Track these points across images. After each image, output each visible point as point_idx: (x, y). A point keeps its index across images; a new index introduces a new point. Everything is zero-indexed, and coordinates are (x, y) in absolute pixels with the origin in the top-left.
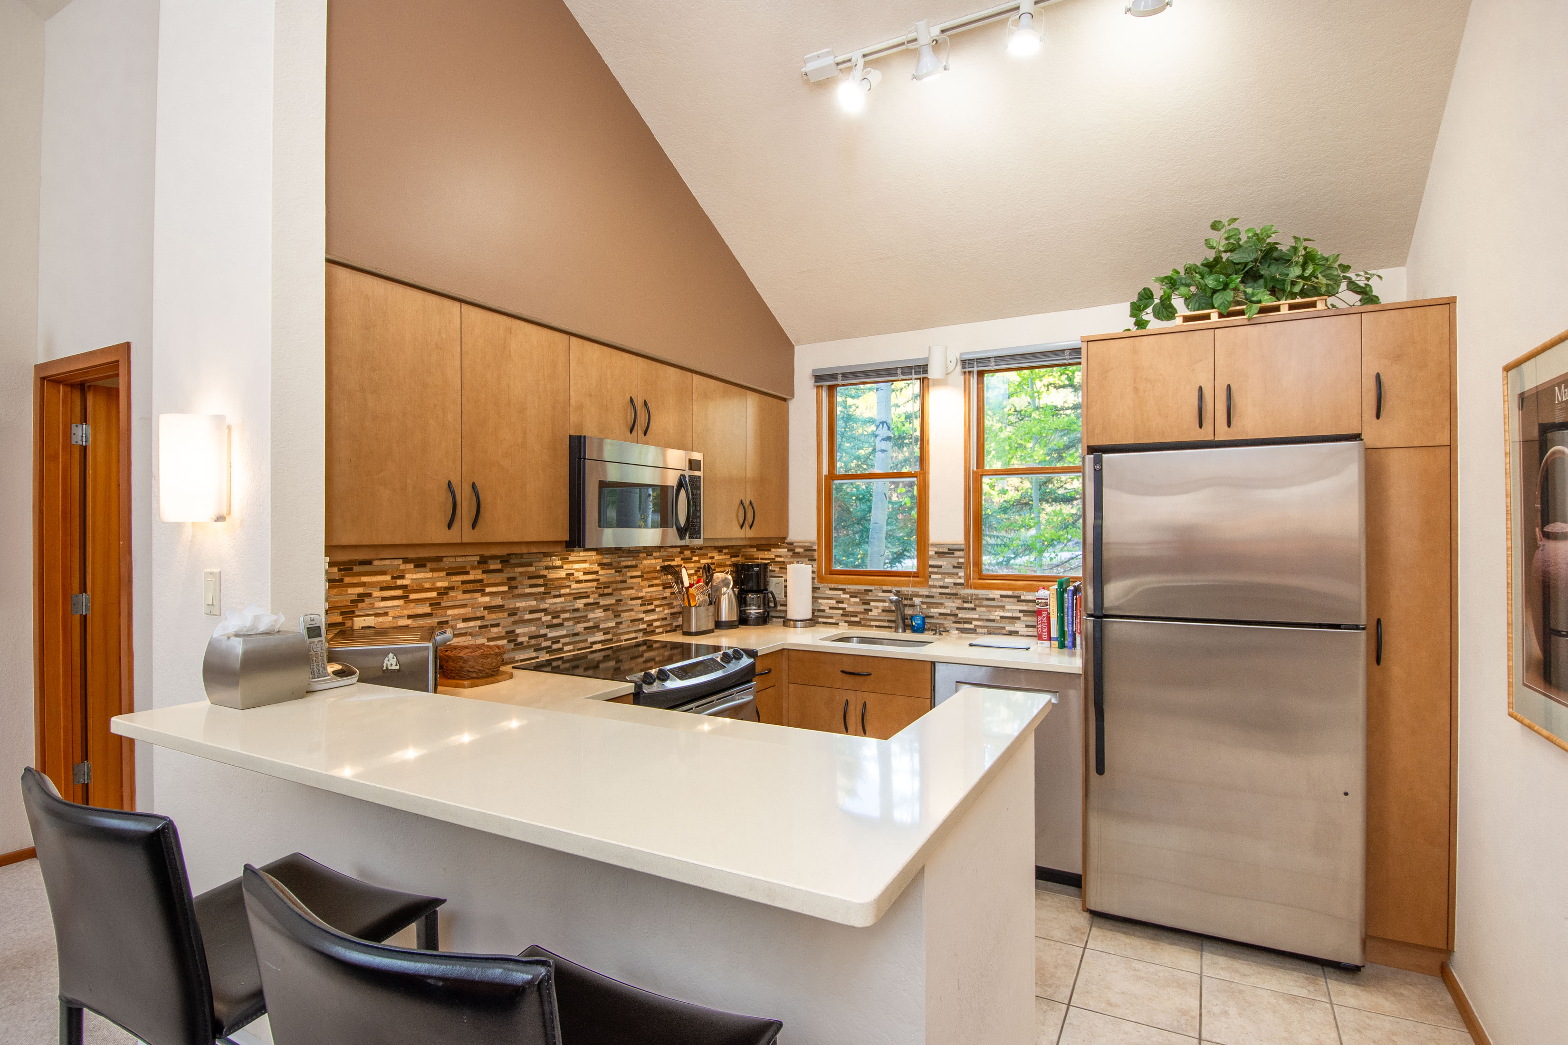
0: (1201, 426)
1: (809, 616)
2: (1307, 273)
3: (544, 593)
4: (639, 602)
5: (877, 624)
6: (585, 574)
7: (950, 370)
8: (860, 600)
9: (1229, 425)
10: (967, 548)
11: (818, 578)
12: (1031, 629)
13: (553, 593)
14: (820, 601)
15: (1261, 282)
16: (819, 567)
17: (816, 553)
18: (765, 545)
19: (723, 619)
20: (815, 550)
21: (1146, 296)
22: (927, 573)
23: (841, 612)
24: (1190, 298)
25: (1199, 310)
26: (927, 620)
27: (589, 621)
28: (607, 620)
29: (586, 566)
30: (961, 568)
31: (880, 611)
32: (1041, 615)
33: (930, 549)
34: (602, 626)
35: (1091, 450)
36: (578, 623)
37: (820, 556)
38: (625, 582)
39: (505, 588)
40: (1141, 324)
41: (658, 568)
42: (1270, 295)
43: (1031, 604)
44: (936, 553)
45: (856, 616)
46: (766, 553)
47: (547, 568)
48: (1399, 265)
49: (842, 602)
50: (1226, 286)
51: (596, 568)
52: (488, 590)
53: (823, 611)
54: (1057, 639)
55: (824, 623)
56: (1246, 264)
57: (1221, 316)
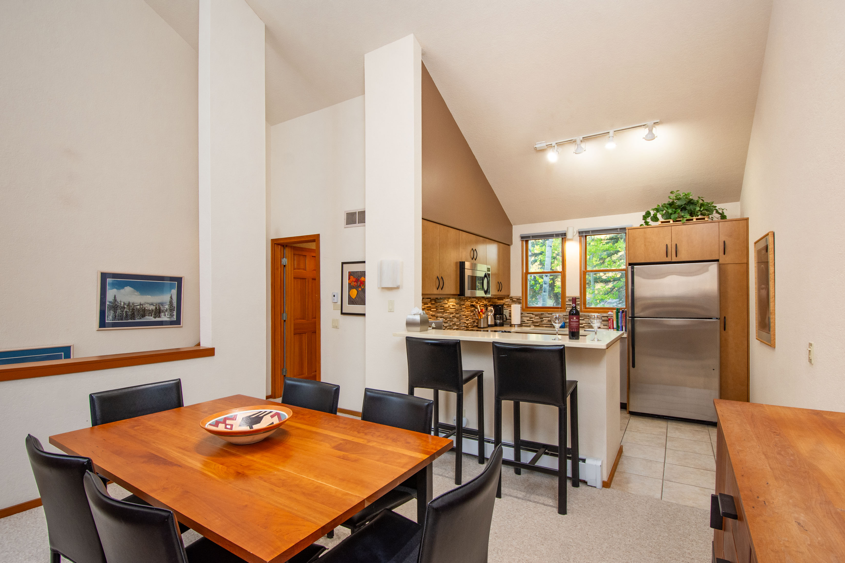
0: (667, 257)
1: (520, 323)
2: (702, 209)
3: (444, 312)
4: (465, 316)
5: (546, 326)
6: (453, 306)
7: (574, 235)
8: (539, 317)
9: (676, 256)
10: (581, 298)
11: (522, 309)
12: (605, 326)
13: (446, 312)
14: (523, 318)
15: (687, 211)
16: (523, 306)
17: (521, 301)
18: (501, 298)
19: (489, 324)
20: (521, 300)
21: (648, 214)
22: (565, 307)
23: (532, 322)
24: (663, 215)
25: (666, 219)
26: (566, 324)
27: (453, 322)
28: (457, 322)
29: (452, 303)
30: (578, 305)
31: (547, 321)
32: (610, 320)
33: (566, 298)
34: (456, 324)
35: (630, 264)
36: (451, 322)
37: (523, 302)
38: (461, 309)
39: (435, 309)
40: (647, 223)
41: (470, 305)
42: (690, 216)
43: (606, 317)
44: (569, 300)
45: (538, 323)
46: (501, 301)
47: (444, 304)
48: (737, 201)
49: (532, 318)
50: (675, 212)
51: (455, 304)
52: (432, 310)
53: (525, 321)
54: (616, 328)
55: (525, 326)
56: (682, 205)
57: (674, 222)
